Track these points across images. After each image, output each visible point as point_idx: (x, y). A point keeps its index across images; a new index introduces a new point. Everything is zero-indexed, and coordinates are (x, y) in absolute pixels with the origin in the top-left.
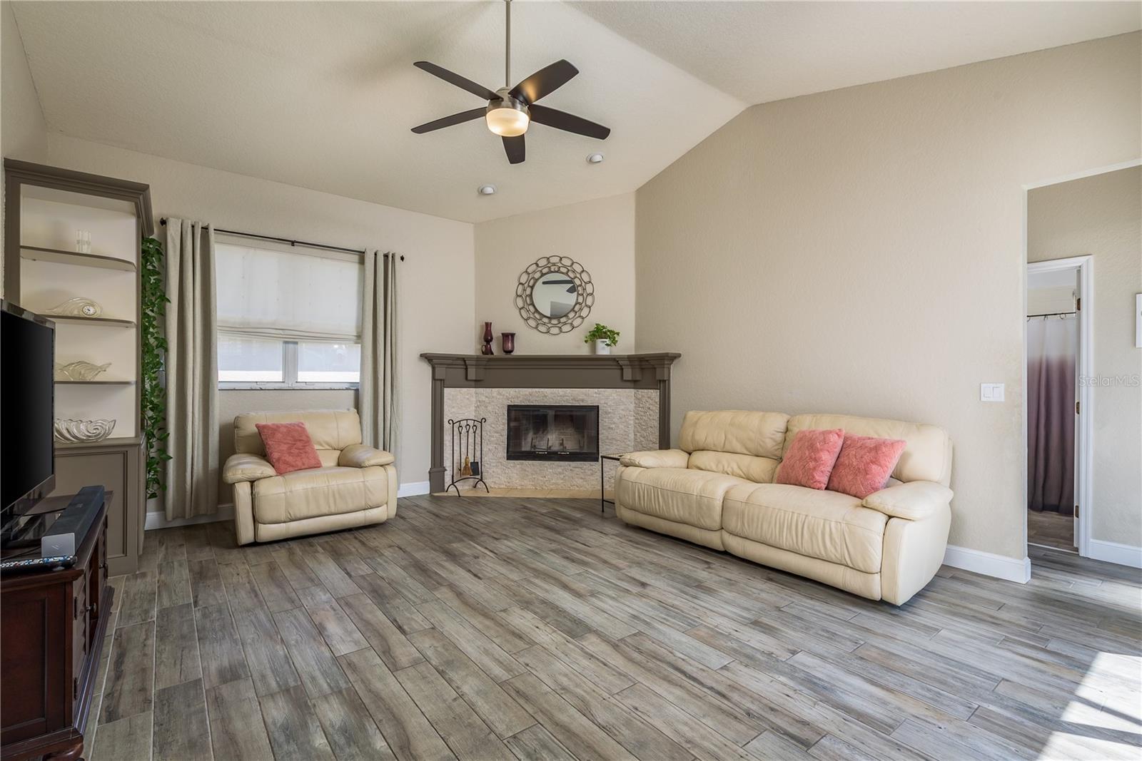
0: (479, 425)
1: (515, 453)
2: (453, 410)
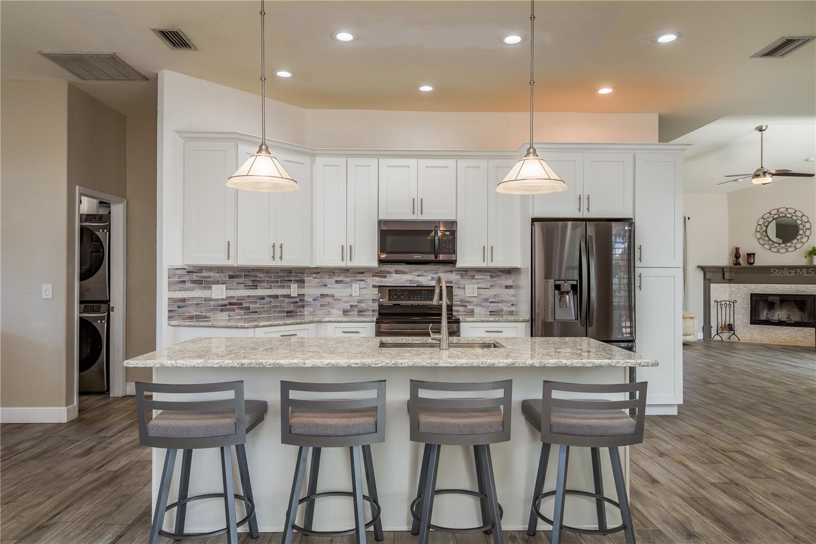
0: (732, 304)
1: (755, 320)
2: (716, 296)
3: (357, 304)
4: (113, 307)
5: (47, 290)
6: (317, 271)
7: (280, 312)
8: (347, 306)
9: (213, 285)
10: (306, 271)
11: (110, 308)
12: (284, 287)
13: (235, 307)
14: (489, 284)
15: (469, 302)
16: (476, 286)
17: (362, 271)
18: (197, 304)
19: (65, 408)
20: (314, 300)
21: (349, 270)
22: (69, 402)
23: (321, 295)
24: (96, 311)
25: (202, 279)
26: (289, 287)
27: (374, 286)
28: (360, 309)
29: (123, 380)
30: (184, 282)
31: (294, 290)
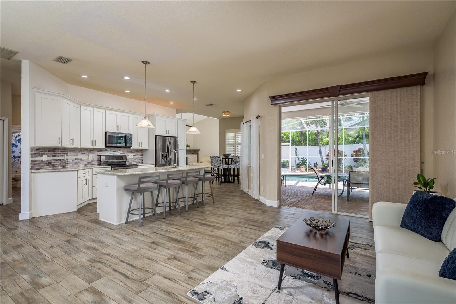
3: (91, 162)
6: (74, 149)
7: (62, 166)
8: (86, 163)
9: (44, 155)
10: (69, 149)
12: (62, 156)
13: (50, 164)
14: (136, 154)
15: (130, 160)
16: (132, 155)
17: (93, 149)
18: (39, 163)
20: (72, 161)
21: (87, 149)
23: (76, 159)
25: (40, 152)
26: (64, 156)
27: (98, 155)
28: (92, 164)
30: (35, 153)
31: (65, 157)
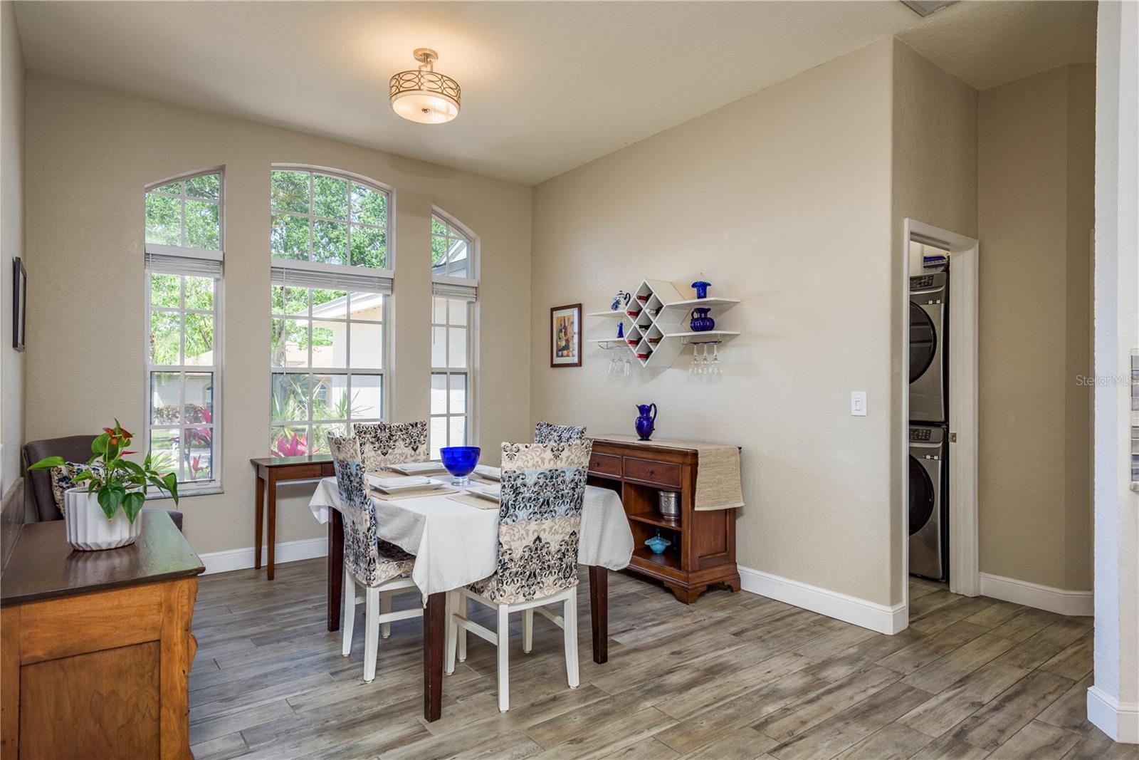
4: (954, 435)
5: (859, 402)
11: (950, 436)
19: (889, 609)
22: (895, 600)
24: (921, 439)
29: (975, 567)
